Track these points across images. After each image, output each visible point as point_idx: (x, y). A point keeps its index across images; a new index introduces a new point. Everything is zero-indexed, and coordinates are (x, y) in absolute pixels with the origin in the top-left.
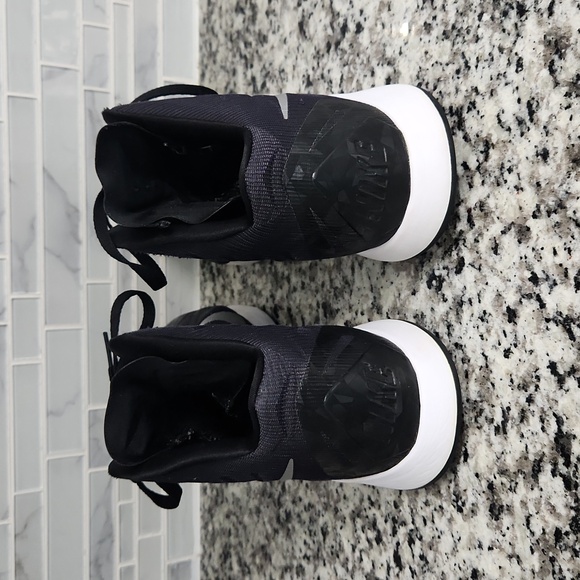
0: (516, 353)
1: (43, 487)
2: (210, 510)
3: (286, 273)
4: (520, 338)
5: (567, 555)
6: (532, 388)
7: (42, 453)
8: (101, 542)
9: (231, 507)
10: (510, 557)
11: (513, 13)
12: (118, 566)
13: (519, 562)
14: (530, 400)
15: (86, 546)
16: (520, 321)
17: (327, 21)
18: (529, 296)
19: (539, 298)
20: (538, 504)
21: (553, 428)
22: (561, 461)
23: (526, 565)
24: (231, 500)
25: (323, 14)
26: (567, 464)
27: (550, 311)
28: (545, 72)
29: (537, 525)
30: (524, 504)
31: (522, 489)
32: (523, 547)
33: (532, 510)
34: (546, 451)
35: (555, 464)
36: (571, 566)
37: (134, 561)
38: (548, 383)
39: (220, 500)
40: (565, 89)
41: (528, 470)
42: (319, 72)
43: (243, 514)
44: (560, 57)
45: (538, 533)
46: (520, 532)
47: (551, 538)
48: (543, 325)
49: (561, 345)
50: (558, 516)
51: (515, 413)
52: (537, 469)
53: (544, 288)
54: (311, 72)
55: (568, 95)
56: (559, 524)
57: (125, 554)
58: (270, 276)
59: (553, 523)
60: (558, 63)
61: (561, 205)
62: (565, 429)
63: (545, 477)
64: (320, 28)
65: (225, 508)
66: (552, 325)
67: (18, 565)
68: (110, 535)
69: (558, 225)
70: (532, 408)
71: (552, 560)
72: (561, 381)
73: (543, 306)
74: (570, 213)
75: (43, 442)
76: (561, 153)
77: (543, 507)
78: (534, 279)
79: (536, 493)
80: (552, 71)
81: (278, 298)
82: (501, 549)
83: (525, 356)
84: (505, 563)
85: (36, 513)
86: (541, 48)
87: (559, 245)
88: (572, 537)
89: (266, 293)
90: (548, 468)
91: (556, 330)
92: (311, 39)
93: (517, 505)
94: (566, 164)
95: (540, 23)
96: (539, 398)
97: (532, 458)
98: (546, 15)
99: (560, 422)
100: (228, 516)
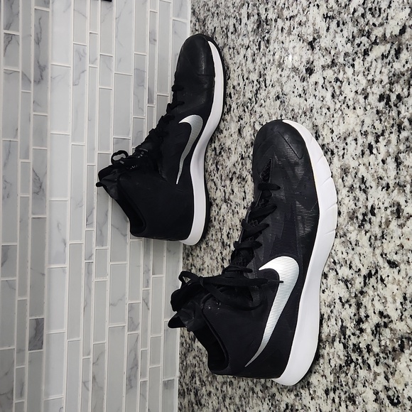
0: (327, 292)
1: (106, 341)
2: (185, 355)
3: (228, 243)
4: (329, 286)
5: (344, 375)
6: (333, 307)
7: (107, 324)
8: (132, 368)
9: (196, 353)
10: (322, 376)
11: (329, 153)
12: (140, 380)
13: (326, 378)
14: (332, 312)
15: (125, 370)
16: (329, 279)
17: (252, 132)
18: (333, 269)
19: (336, 271)
20: (333, 355)
21: (340, 323)
22: (342, 337)
23: (328, 380)
24: (196, 349)
25: (250, 129)
26: (345, 338)
27: (340, 276)
28: (341, 180)
29: (333, 363)
30: (328, 354)
31: (327, 348)
32: (327, 372)
33: (331, 357)
34: (337, 333)
35: (340, 338)
36: (344, 379)
37: (147, 379)
38: (338, 305)
39: (190, 349)
40: (348, 189)
41: (330, 340)
42: (247, 154)
43: (202, 357)
44: (346, 176)
45: (333, 366)
46: (327, 365)
47: (338, 368)
48: (337, 281)
49: (344, 290)
50: (341, 359)
51: (326, 316)
52: (333, 340)
53: (338, 266)
54: (243, 153)
55: (348, 191)
56: (341, 363)
57: (143, 375)
58: (221, 243)
59: (339, 362)
60: (345, 178)
61: (345, 235)
62: (344, 324)
63: (336, 343)
64: (248, 134)
65: (193, 354)
66: (340, 282)
67: (94, 378)
68: (137, 365)
69: (343, 242)
70: (332, 315)
71: (338, 377)
72: (343, 305)
73: (337, 274)
74: (348, 238)
75: (107, 319)
76: (345, 214)
77: (335, 355)
78: (334, 262)
79: (333, 350)
80: (343, 181)
81: (224, 254)
82: (319, 373)
83: (330, 294)
84: (320, 378)
85: (103, 353)
86: (339, 170)
87: (344, 250)
88: (345, 368)
89: (218, 251)
90: (338, 340)
91: (342, 284)
92: (244, 138)
93: (326, 354)
94: (347, 219)
95: (339, 160)
96: (335, 311)
97: (332, 335)
98: (341, 158)
99: (342, 321)
100: (194, 358)
